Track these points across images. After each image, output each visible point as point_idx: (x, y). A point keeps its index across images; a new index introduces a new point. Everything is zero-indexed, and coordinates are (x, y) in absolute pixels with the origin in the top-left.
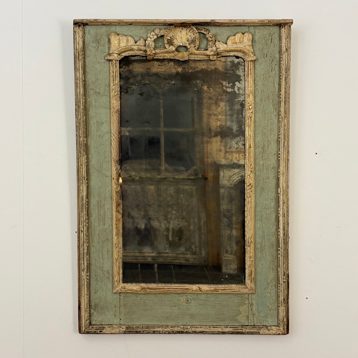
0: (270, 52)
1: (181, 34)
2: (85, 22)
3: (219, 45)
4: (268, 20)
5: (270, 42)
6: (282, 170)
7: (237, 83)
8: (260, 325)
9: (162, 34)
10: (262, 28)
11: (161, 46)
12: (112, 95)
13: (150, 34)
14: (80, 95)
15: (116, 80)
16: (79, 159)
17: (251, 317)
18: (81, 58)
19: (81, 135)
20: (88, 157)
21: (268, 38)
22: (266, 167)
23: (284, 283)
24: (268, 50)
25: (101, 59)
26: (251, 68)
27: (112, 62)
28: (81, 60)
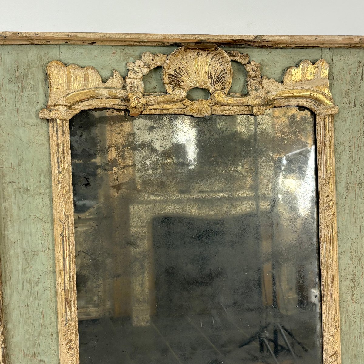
0: (360, 97)
1: (196, 63)
3: (268, 86)
4: (359, 38)
5: (359, 78)
9: (159, 64)
10: (345, 51)
11: (155, 88)
12: (55, 193)
13: (133, 64)
15: (64, 161)
21: (355, 70)
25: (29, 117)
27: (54, 124)
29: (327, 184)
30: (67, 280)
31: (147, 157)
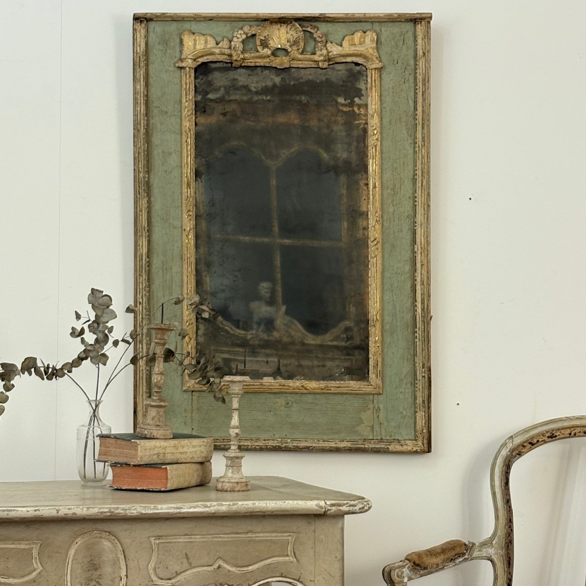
0: (402, 57)
1: (279, 32)
2: (148, 16)
3: (331, 48)
4: (397, 14)
5: (401, 43)
6: (419, 219)
7: (357, 100)
8: (391, 439)
9: (254, 33)
10: (390, 24)
11: (251, 49)
12: (183, 115)
13: (237, 33)
14: (140, 115)
15: (190, 94)
16: (137, 203)
17: (377, 428)
18: (142, 64)
19: (141, 170)
20: (150, 201)
21: (398, 37)
22: (398, 216)
23: (423, 378)
24: (399, 55)
25: (170, 66)
26: (376, 79)
27: (184, 70)
28: (143, 67)
30: (189, 171)
31: (245, 95)
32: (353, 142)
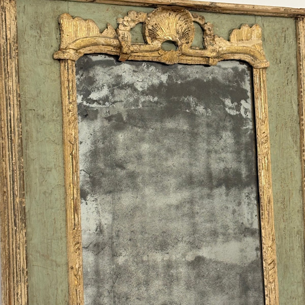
0: (284, 56)
1: (168, 22)
3: (219, 43)
4: (284, 9)
5: (283, 41)
7: (243, 102)
9: (141, 21)
10: (272, 19)
11: (137, 40)
12: (66, 119)
13: (123, 20)
14: (14, 120)
15: (73, 94)
18: (14, 54)
21: (280, 34)
22: (288, 233)
25: (46, 57)
27: (65, 63)
28: (15, 58)
29: (263, 123)
31: (130, 95)
32: (242, 150)
